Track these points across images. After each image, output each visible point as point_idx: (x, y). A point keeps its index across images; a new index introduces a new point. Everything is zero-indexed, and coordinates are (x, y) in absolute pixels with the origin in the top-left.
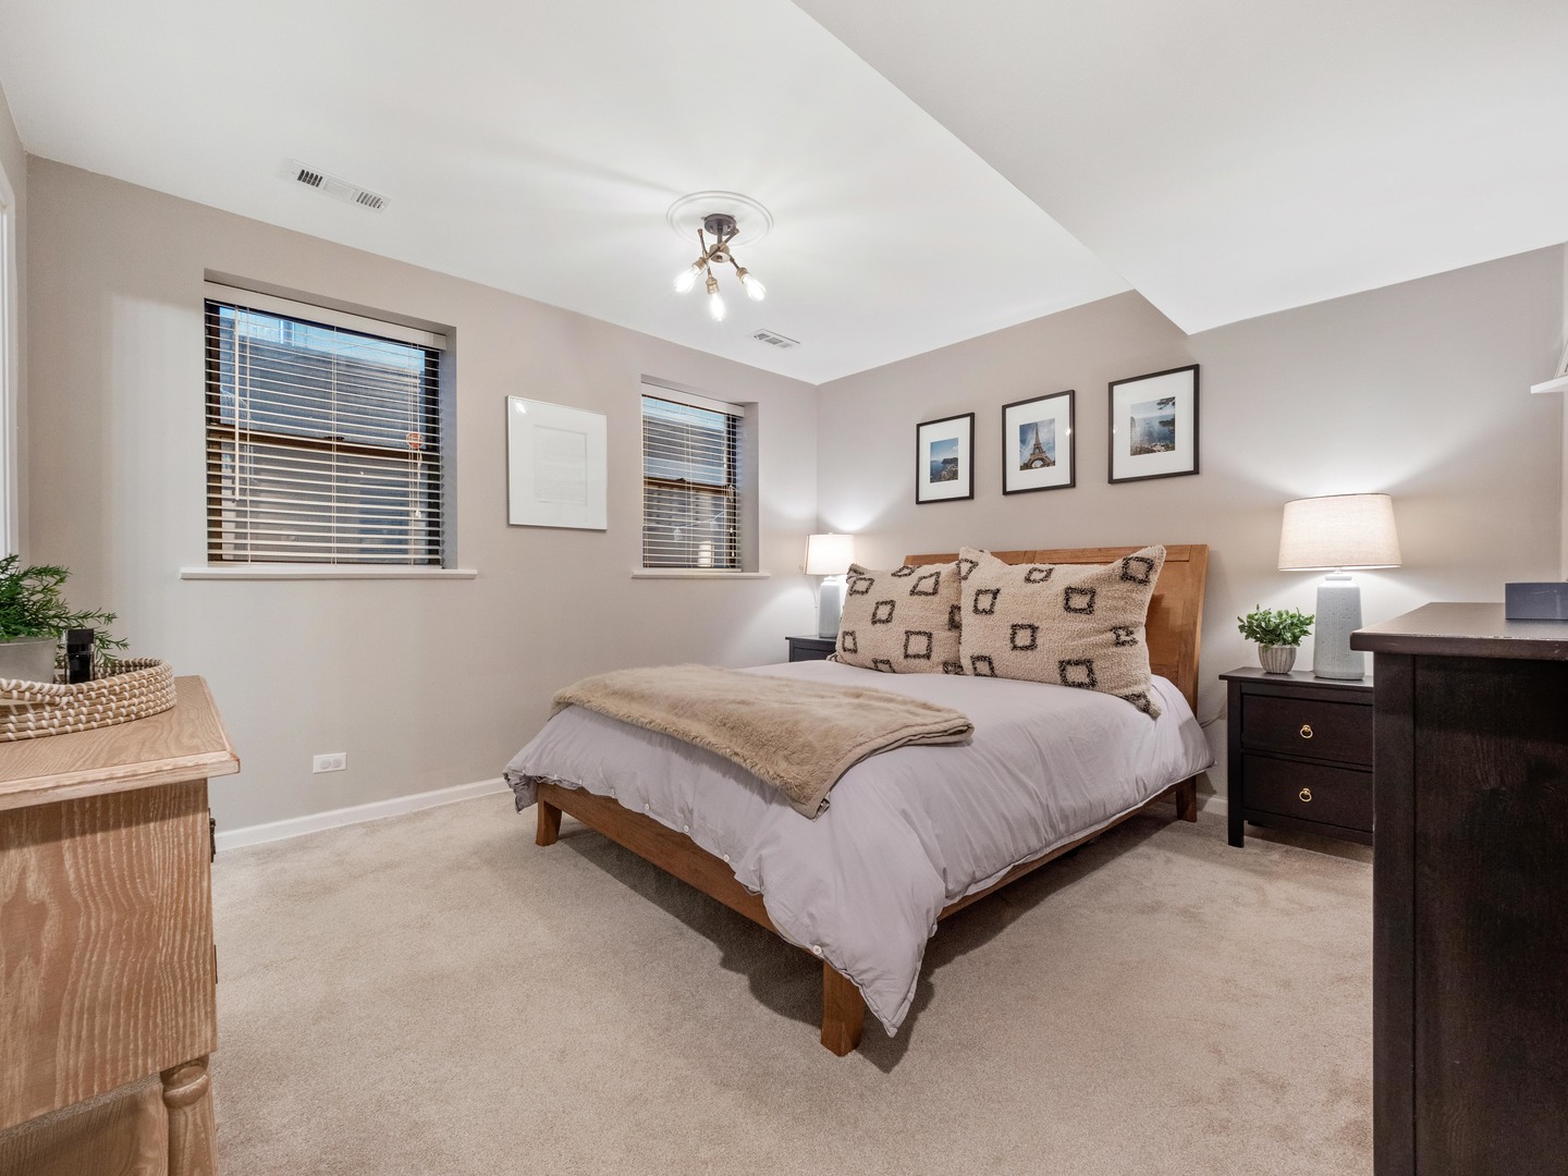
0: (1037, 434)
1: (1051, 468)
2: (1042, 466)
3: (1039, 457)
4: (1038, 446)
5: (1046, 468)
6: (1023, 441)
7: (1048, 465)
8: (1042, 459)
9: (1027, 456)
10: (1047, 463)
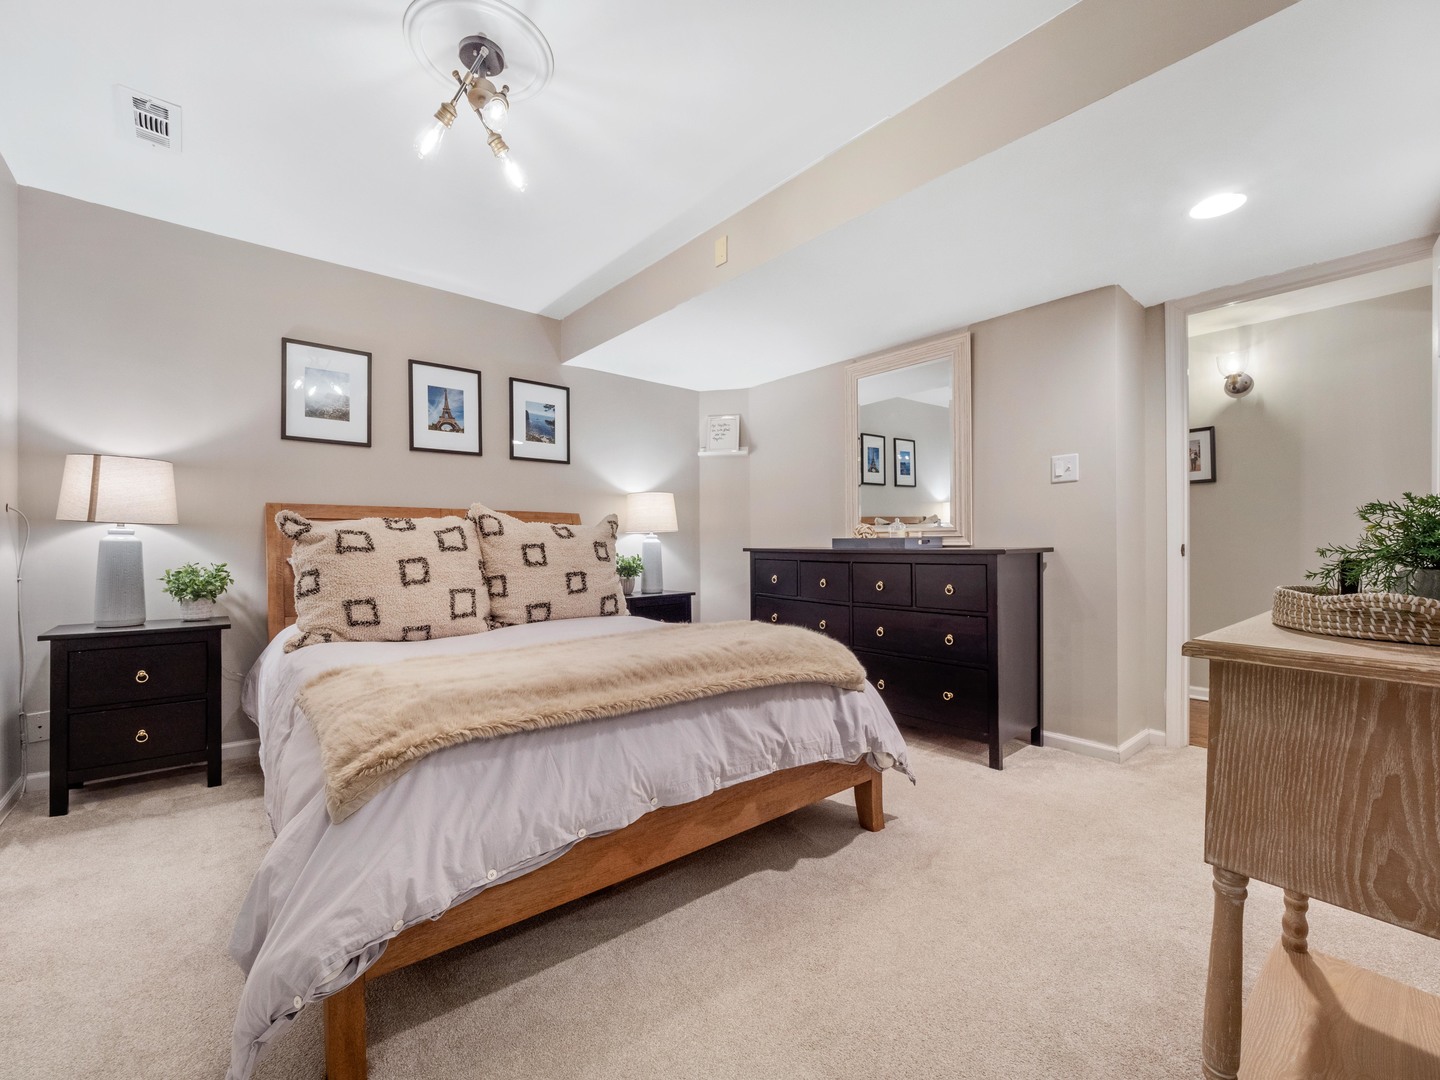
0: (446, 399)
1: (459, 434)
2: (451, 431)
3: (449, 421)
4: (447, 411)
5: (454, 433)
6: (432, 402)
7: (458, 431)
8: (451, 425)
9: (436, 419)
10: (456, 429)
